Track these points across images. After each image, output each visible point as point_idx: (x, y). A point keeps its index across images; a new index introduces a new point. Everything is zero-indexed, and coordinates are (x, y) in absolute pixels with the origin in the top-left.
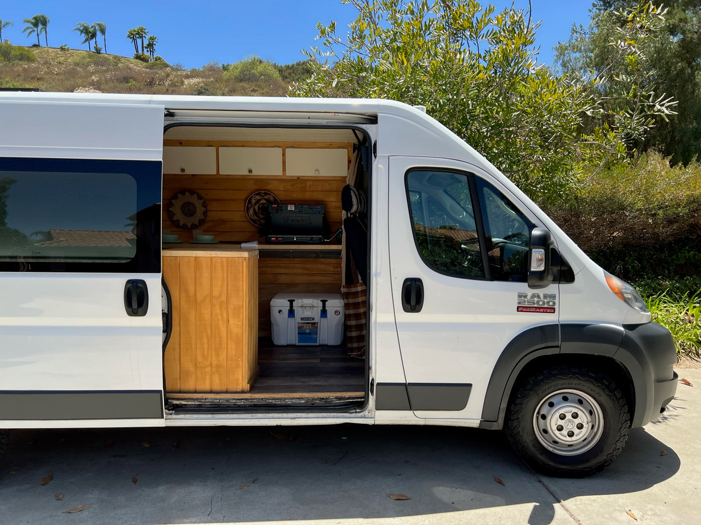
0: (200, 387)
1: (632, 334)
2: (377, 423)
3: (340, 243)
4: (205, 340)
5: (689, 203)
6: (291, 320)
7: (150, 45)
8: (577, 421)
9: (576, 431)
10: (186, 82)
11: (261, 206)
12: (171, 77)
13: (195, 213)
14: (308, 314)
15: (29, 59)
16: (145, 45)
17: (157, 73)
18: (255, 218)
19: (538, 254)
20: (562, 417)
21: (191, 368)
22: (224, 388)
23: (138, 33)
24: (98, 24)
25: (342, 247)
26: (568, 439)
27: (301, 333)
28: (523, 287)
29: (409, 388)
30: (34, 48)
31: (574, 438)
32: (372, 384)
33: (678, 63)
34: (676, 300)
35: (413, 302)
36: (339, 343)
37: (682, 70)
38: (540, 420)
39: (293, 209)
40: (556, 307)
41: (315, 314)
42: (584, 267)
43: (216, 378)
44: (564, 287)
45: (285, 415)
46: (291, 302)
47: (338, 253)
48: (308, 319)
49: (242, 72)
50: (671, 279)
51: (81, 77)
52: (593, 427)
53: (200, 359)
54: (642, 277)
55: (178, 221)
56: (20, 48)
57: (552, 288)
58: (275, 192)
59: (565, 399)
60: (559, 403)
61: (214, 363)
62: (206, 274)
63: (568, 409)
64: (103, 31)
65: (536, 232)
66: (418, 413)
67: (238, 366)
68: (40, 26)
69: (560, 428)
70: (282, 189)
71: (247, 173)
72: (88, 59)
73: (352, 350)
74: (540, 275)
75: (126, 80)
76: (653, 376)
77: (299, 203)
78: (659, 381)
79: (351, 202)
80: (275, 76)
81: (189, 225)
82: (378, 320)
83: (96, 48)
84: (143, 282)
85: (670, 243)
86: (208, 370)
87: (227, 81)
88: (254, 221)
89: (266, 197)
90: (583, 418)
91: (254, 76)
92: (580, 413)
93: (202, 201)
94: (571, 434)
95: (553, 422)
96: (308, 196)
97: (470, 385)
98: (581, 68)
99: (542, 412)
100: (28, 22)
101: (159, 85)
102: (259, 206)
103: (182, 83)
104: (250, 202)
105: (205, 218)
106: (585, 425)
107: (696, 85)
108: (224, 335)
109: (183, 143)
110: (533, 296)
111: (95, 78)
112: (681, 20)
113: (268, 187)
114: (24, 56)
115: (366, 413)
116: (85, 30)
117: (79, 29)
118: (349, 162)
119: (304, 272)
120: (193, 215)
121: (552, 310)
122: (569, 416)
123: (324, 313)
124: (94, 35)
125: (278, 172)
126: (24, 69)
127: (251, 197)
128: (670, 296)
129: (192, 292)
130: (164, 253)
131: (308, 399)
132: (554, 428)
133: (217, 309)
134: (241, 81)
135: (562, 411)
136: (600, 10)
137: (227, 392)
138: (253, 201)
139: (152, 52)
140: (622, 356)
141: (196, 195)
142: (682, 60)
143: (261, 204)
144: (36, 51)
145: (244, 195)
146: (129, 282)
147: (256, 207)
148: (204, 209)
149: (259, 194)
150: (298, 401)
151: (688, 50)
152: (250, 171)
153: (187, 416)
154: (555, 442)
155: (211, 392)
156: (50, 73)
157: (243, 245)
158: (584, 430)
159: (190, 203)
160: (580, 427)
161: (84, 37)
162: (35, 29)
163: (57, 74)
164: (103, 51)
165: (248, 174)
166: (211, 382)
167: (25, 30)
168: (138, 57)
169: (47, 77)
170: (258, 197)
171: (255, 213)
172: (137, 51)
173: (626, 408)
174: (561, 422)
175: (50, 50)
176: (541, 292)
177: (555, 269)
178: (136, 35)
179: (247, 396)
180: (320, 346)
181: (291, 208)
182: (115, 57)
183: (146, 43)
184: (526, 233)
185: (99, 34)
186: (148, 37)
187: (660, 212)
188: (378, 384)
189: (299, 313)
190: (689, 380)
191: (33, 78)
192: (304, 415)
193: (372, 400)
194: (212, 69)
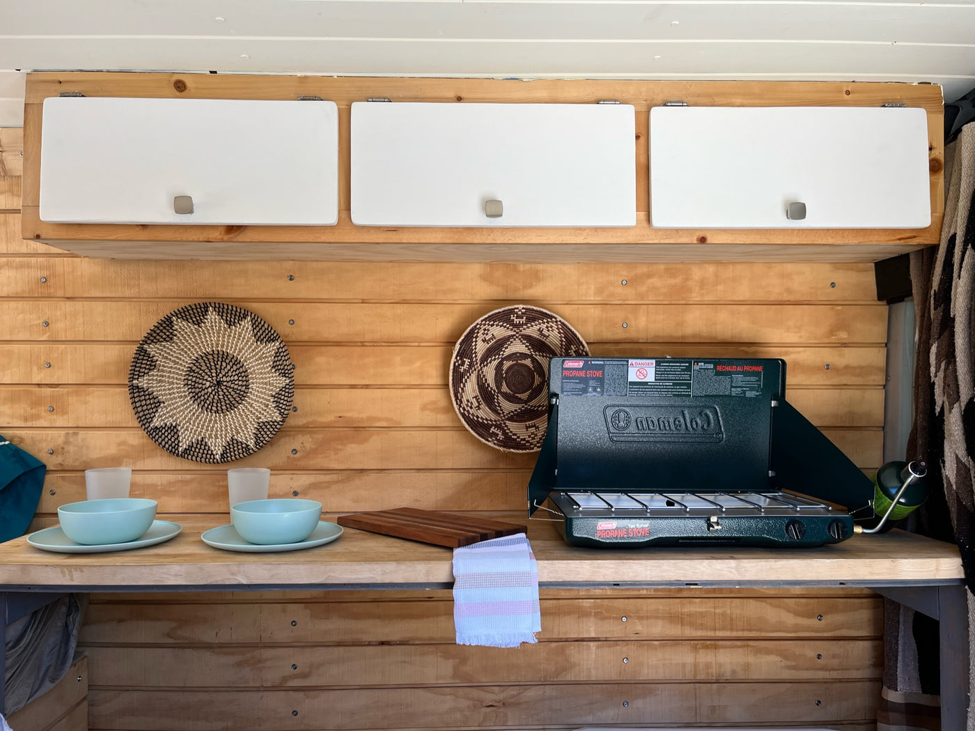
11: (507, 364)
13: (242, 396)
18: (484, 413)
39: (651, 378)
55: (173, 429)
58: (567, 310)
70: (592, 298)
71: (474, 217)
81: (217, 448)
88: (480, 427)
89: (532, 330)
93: (273, 347)
96: (695, 323)
102: (499, 367)
104: (466, 352)
105: (284, 417)
109: (189, 82)
113: (539, 291)
119: (675, 631)
120: (231, 406)
127: (472, 331)
138: (480, 348)
141: (247, 324)
143: (509, 358)
145: (440, 323)
147: (490, 372)
148: (283, 381)
149: (504, 318)
152: (493, 208)
159: (224, 357)
165: (483, 221)
170: (499, 331)
171: (486, 395)
181: (641, 371)
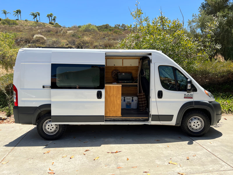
0: (110, 116)
1: (210, 103)
2: (151, 124)
3: (137, 83)
4: (112, 105)
5: (227, 72)
6: (124, 102)
7: (54, 19)
8: (198, 124)
9: (198, 126)
10: (68, 32)
12: (63, 30)
14: (129, 101)
15: (16, 24)
16: (52, 19)
17: (58, 29)
18: (114, 77)
19: (189, 85)
20: (195, 123)
21: (109, 111)
22: (116, 116)
23: (50, 15)
24: (37, 13)
25: (138, 84)
26: (196, 128)
27: (127, 105)
28: (186, 93)
29: (159, 116)
30: (17, 20)
31: (197, 128)
32: (150, 115)
33: (226, 27)
34: (223, 99)
35: (160, 96)
36: (136, 108)
37: (228, 29)
38: (189, 123)
40: (193, 97)
41: (130, 101)
42: (199, 88)
43: (114, 114)
44: (195, 93)
45: (130, 122)
46: (124, 98)
47: (137, 85)
48: (128, 102)
49: (86, 28)
50: (222, 93)
51: (34, 31)
52: (202, 125)
53: (110, 109)
54: (214, 92)
56: (13, 20)
57: (192, 93)
58: (119, 70)
59: (195, 119)
60: (194, 120)
61: (114, 110)
62: (112, 90)
63: (196, 121)
64: (39, 15)
65: (188, 80)
66: (161, 122)
67: (119, 111)
68: (19, 13)
69: (194, 125)
71: (113, 65)
72: (35, 24)
73: (141, 109)
74: (190, 90)
75: (49, 31)
76: (215, 113)
77: (125, 73)
78: (217, 115)
79: (144, 73)
80: (96, 30)
82: (152, 100)
83: (37, 20)
84: (101, 91)
85: (222, 83)
86: (112, 112)
87: (81, 31)
89: (117, 71)
90: (199, 123)
91: (90, 30)
92: (198, 122)
94: (197, 127)
95: (192, 124)
96: (127, 71)
97: (173, 115)
98: (196, 28)
99: (190, 122)
100: (15, 12)
101: (59, 33)
103: (67, 32)
106: (200, 124)
107: (232, 33)
108: (116, 104)
110: (188, 95)
111: (39, 31)
112: (227, 13)
113: (117, 69)
114: (15, 23)
115: (149, 122)
116: (33, 14)
117: (31, 14)
118: (139, 62)
121: (192, 98)
122: (196, 123)
123: (133, 100)
124: (36, 16)
125: (121, 65)
126: (16, 28)
128: (222, 98)
129: (109, 94)
130: (105, 85)
131: (135, 119)
132: (193, 125)
133: (114, 98)
134: (85, 31)
135: (194, 121)
136: (201, 9)
137: (116, 117)
138: (114, 72)
139: (55, 21)
140: (208, 109)
142: (228, 26)
143: (116, 73)
144: (17, 21)
145: (112, 71)
146: (98, 91)
150: (133, 119)
151: (229, 23)
152: (114, 65)
153: (108, 122)
154: (193, 129)
155: (113, 117)
156: (24, 29)
157: (113, 83)
158: (199, 126)
160: (199, 125)
161: (33, 17)
162: (17, 14)
163: (26, 30)
164: (39, 21)
166: (113, 114)
167: (14, 14)
168: (50, 23)
169: (23, 30)
170: (115, 71)
171: (114, 75)
172: (50, 21)
173: (209, 121)
174: (194, 124)
175: (22, 21)
176: (189, 94)
177: (193, 89)
178: (50, 16)
179: (121, 118)
180: (132, 109)
181: (123, 74)
182: (43, 23)
183: (53, 18)
184: (186, 80)
185: (38, 15)
186: (53, 16)
187: (219, 74)
188: (152, 115)
189: (126, 100)
190: (226, 118)
191: (19, 31)
192: (135, 122)
193: (150, 119)
194: (75, 27)
